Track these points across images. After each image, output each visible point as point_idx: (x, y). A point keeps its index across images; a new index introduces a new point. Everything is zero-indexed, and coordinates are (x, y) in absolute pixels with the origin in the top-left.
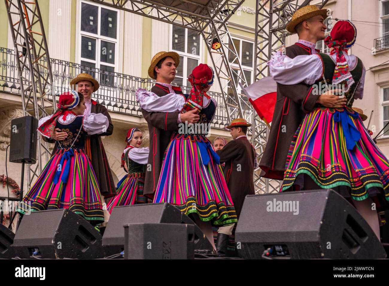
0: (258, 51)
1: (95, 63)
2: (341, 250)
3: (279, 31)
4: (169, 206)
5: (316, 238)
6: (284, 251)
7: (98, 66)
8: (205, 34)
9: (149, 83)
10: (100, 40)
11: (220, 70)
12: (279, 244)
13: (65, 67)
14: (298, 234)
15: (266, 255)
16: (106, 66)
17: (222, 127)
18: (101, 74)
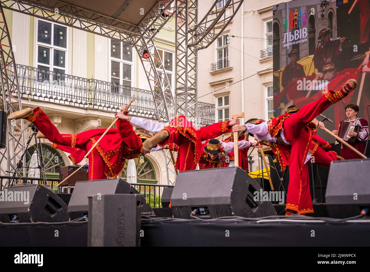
0: (178, 60)
1: (49, 67)
2: (245, 210)
3: (193, 46)
4: (121, 181)
5: (229, 201)
6: (205, 211)
7: (51, 69)
8: (137, 47)
9: (93, 83)
10: (53, 49)
11: (150, 74)
12: (202, 207)
13: (25, 70)
14: (216, 199)
15: (193, 215)
16: (58, 69)
17: (151, 116)
18: (54, 76)
